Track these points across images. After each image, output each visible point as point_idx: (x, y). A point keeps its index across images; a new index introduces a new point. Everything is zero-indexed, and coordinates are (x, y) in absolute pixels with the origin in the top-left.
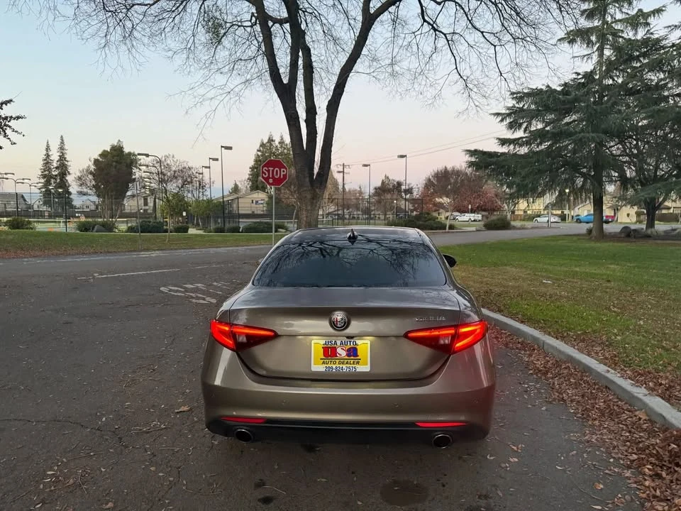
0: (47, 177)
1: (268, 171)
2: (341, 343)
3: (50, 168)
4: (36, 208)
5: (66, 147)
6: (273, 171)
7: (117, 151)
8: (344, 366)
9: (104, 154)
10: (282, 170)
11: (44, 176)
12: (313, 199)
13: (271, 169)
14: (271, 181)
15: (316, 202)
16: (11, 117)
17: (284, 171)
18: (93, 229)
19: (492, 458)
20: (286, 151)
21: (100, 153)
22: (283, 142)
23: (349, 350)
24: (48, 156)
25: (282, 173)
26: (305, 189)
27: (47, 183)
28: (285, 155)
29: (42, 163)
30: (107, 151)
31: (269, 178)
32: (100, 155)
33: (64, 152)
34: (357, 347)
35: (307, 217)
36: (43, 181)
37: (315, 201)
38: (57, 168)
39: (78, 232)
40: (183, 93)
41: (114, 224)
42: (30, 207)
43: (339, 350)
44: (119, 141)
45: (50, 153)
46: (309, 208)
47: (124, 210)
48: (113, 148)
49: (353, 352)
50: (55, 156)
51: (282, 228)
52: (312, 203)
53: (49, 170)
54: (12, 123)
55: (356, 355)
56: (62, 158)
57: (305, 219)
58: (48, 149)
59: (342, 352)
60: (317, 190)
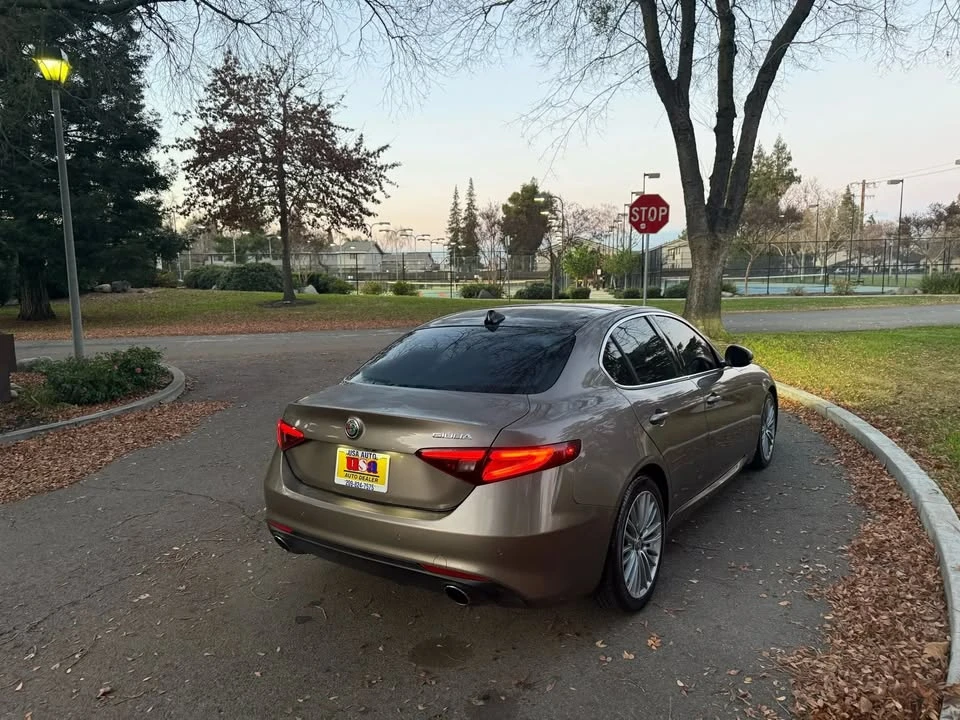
0: (455, 231)
1: (640, 213)
2: (362, 455)
3: (458, 220)
4: (442, 268)
5: (475, 192)
6: (647, 211)
7: (531, 191)
8: (363, 483)
9: (514, 198)
10: (661, 208)
11: (452, 230)
12: (713, 249)
13: (644, 209)
14: (643, 226)
15: (718, 255)
16: (387, 166)
17: (663, 211)
18: (478, 294)
19: (603, 646)
20: (764, 168)
21: (510, 196)
22: (762, 155)
23: (369, 464)
24: (456, 204)
25: (661, 214)
26: (699, 234)
27: (454, 239)
28: (765, 174)
29: (450, 213)
30: (518, 194)
31: (640, 221)
32: (510, 200)
33: (472, 198)
34: (377, 462)
35: (702, 277)
36: (450, 235)
37: (716, 253)
38: (465, 219)
39: (463, 298)
40: (523, 119)
41: (501, 289)
42: (437, 267)
43: (361, 463)
44: (533, 178)
45: (458, 201)
46: (706, 263)
47: (536, 268)
48: (525, 189)
49: (373, 467)
50: (463, 206)
51: (727, 291)
52: (710, 256)
53: (457, 222)
54: (388, 173)
55: (375, 471)
56: (471, 206)
57: (699, 279)
58: (456, 197)
59: (363, 466)
60: (720, 235)
